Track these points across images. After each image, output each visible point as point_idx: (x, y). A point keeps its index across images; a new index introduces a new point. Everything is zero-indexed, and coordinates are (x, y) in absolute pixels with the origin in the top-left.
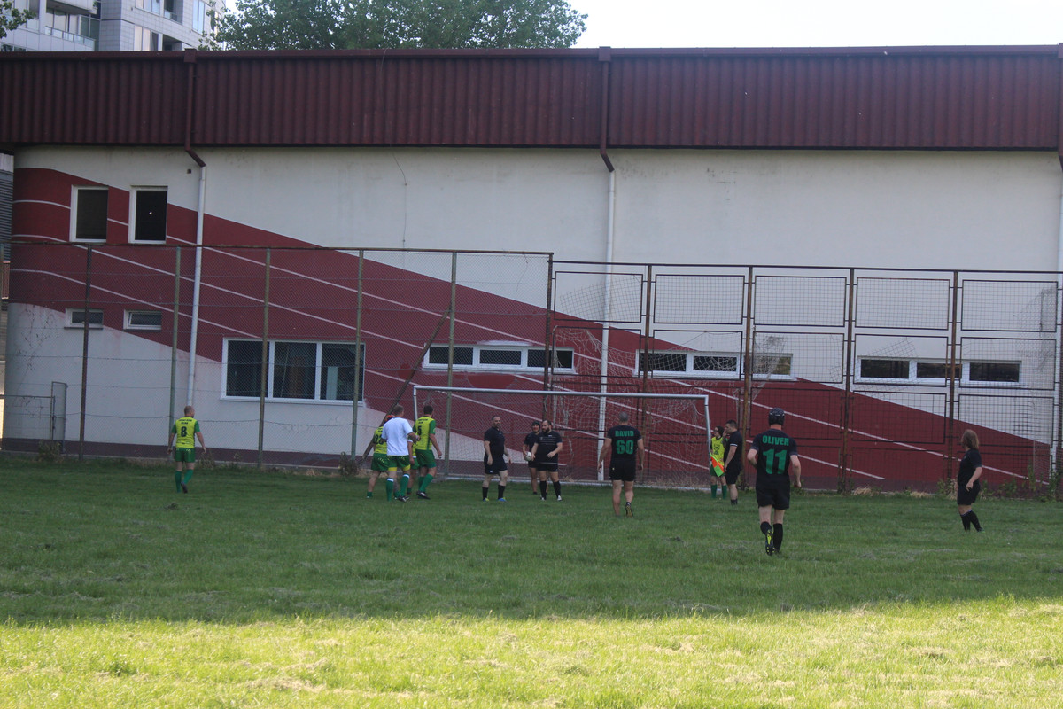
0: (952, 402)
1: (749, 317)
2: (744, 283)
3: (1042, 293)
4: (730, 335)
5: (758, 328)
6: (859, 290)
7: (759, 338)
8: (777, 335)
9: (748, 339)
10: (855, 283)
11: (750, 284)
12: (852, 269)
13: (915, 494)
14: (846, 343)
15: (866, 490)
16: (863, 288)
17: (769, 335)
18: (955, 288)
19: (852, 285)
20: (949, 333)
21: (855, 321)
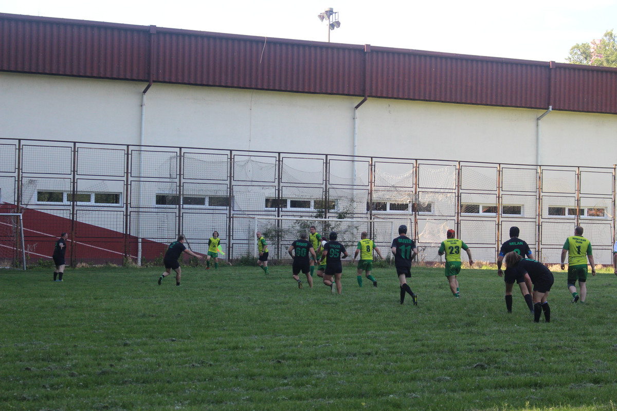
0: (127, 216)
1: (19, 168)
2: (16, 149)
3: (171, 158)
4: (8, 178)
5: (24, 175)
6: (79, 154)
7: (25, 181)
8: (34, 179)
9: (18, 181)
10: (76, 150)
11: (19, 149)
12: (75, 143)
13: (111, 264)
14: (72, 183)
15: (84, 264)
16: (81, 154)
17: (30, 178)
18: (128, 154)
19: (74, 151)
20: (125, 179)
21: (77, 171)
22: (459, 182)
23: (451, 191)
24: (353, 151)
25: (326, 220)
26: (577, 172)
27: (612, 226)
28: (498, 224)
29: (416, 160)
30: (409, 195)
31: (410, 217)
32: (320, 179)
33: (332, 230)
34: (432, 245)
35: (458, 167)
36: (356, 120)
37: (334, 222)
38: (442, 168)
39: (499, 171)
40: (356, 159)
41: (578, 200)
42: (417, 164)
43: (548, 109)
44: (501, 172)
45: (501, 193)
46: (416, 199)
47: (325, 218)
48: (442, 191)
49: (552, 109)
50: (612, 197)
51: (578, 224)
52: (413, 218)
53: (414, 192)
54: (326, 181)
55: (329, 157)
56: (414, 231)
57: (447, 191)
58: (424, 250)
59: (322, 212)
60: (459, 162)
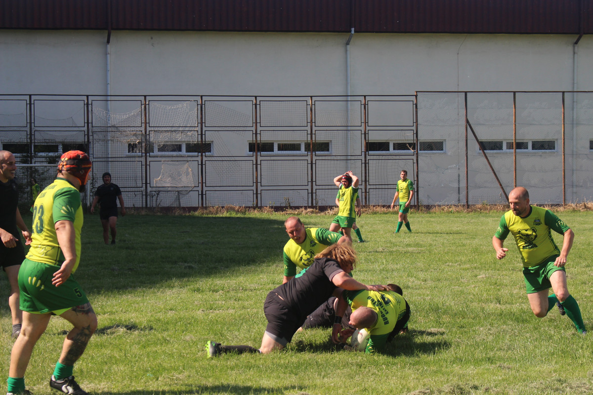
22: (202, 118)
23: (191, 129)
24: (107, 90)
25: (31, 165)
26: (363, 102)
27: (415, 161)
28: (257, 164)
29: (145, 96)
30: (135, 135)
31: (137, 159)
32: (23, 122)
33: (40, 175)
34: (170, 189)
35: (200, 102)
36: (109, 56)
37: (41, 167)
38: (180, 105)
39: (256, 105)
40: (109, 98)
41: (365, 134)
42: (145, 101)
43: (350, 31)
44: (258, 106)
45: (259, 129)
46: (146, 139)
47: (31, 163)
48: (181, 129)
49: (355, 32)
50: (414, 128)
51: (365, 160)
52: (143, 159)
53: (144, 132)
54: (31, 123)
55: (33, 98)
56: (144, 175)
57: (187, 129)
58: (158, 194)
59: (27, 156)
60: (202, 96)
